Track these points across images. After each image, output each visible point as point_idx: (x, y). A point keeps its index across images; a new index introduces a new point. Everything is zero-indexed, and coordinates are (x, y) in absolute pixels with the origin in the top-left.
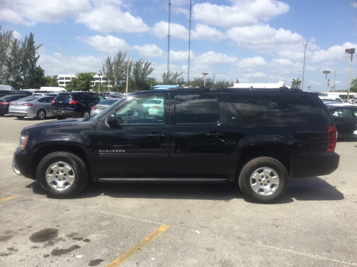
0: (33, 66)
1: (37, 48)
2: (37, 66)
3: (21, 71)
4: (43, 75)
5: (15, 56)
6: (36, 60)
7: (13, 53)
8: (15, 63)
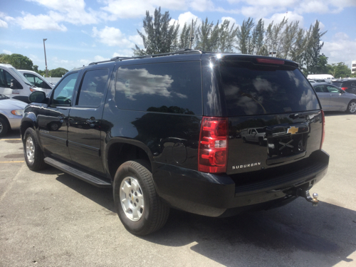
0: (316, 54)
1: (322, 35)
2: (321, 54)
3: (305, 59)
4: (326, 62)
5: (299, 46)
6: (319, 48)
7: (298, 43)
8: (299, 53)
